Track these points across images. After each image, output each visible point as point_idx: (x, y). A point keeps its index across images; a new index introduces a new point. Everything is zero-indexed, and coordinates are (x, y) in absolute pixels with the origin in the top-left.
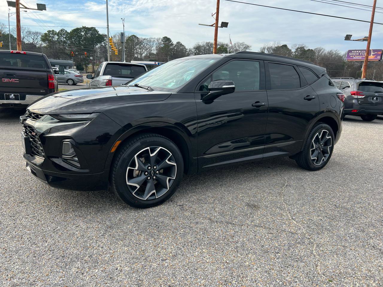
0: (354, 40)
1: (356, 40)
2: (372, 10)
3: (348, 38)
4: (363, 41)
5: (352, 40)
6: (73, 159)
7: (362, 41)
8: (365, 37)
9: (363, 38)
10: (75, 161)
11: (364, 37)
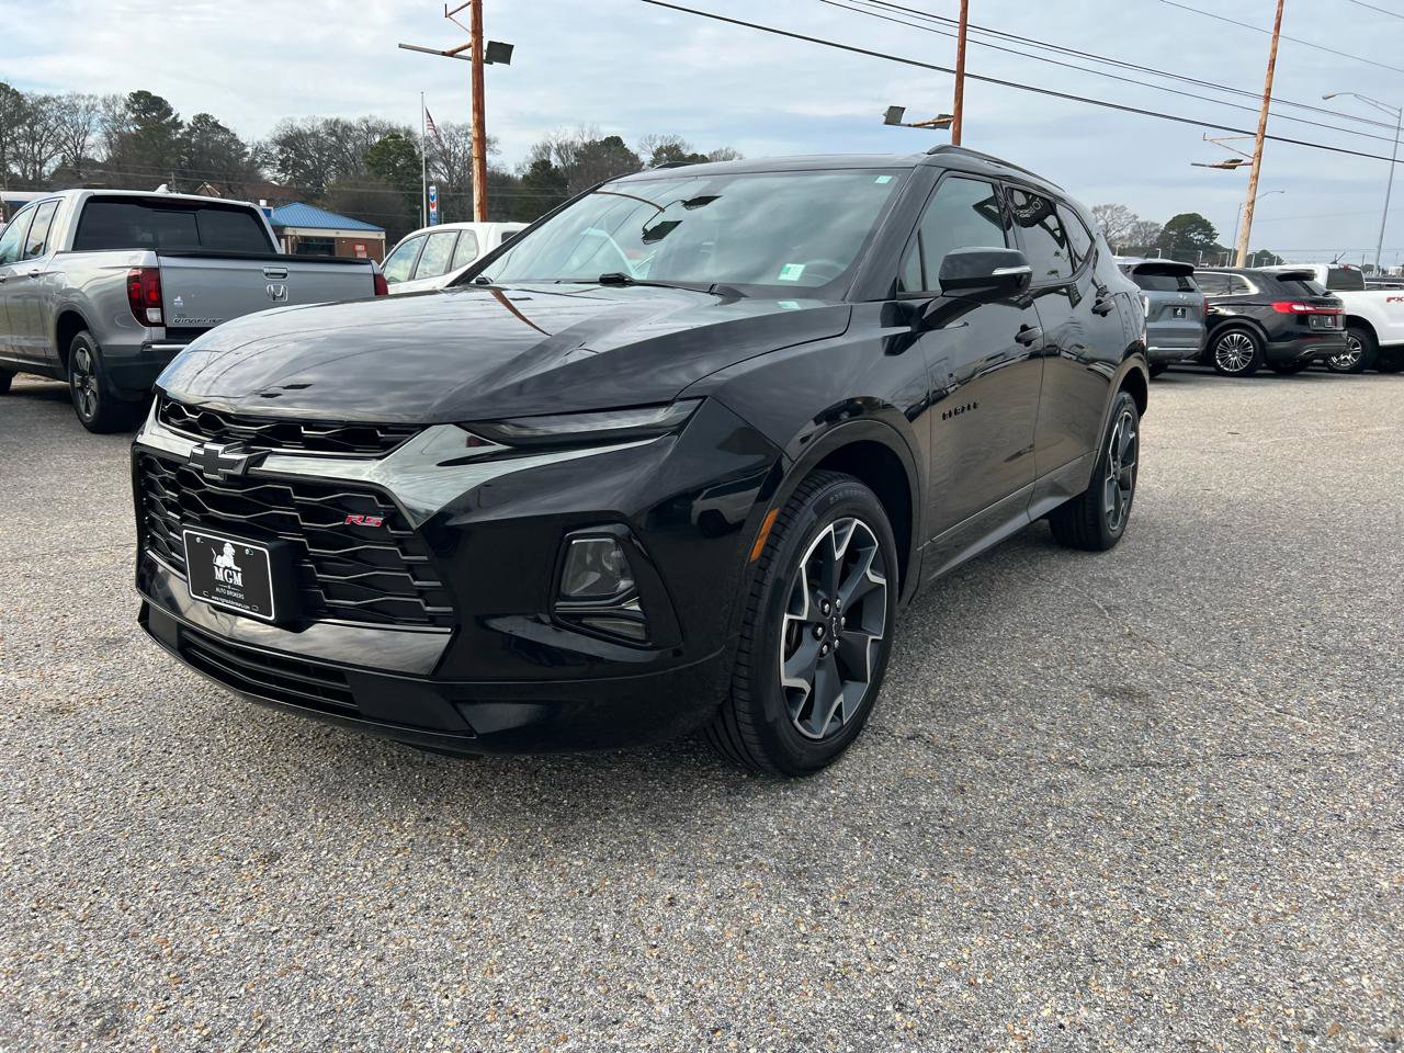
0: (910, 125)
1: (915, 126)
2: (956, 32)
3: (894, 116)
4: (934, 128)
5: (904, 125)
6: (622, 609)
7: (931, 128)
8: (941, 116)
9: (932, 117)
10: (630, 617)
11: (937, 116)
